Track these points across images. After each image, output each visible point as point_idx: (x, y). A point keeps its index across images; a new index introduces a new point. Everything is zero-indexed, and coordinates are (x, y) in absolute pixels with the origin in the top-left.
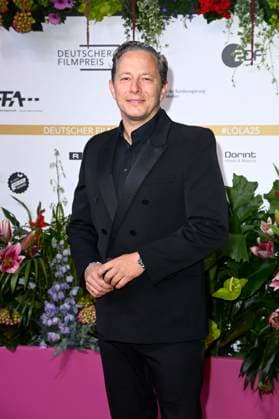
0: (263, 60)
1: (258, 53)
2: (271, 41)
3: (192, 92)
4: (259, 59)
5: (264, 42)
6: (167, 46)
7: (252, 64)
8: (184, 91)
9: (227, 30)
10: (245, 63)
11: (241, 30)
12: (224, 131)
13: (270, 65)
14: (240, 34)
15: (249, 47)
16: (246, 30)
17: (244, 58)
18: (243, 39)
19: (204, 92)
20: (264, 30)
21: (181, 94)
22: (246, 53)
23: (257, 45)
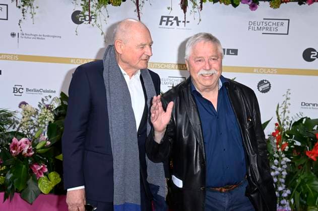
0: (95, 21)
1: (93, 17)
2: (100, 11)
3: (54, 37)
4: (93, 21)
5: (96, 11)
6: (37, 7)
7: (89, 23)
8: (48, 36)
9: (74, 2)
10: (85, 22)
11: (83, 3)
12: (72, 61)
13: (100, 25)
14: (82, 5)
15: (87, 13)
16: (85, 3)
17: (85, 19)
18: (83, 8)
19: (60, 37)
20: (96, 4)
21: (46, 38)
22: (85, 16)
23: (92, 13)
